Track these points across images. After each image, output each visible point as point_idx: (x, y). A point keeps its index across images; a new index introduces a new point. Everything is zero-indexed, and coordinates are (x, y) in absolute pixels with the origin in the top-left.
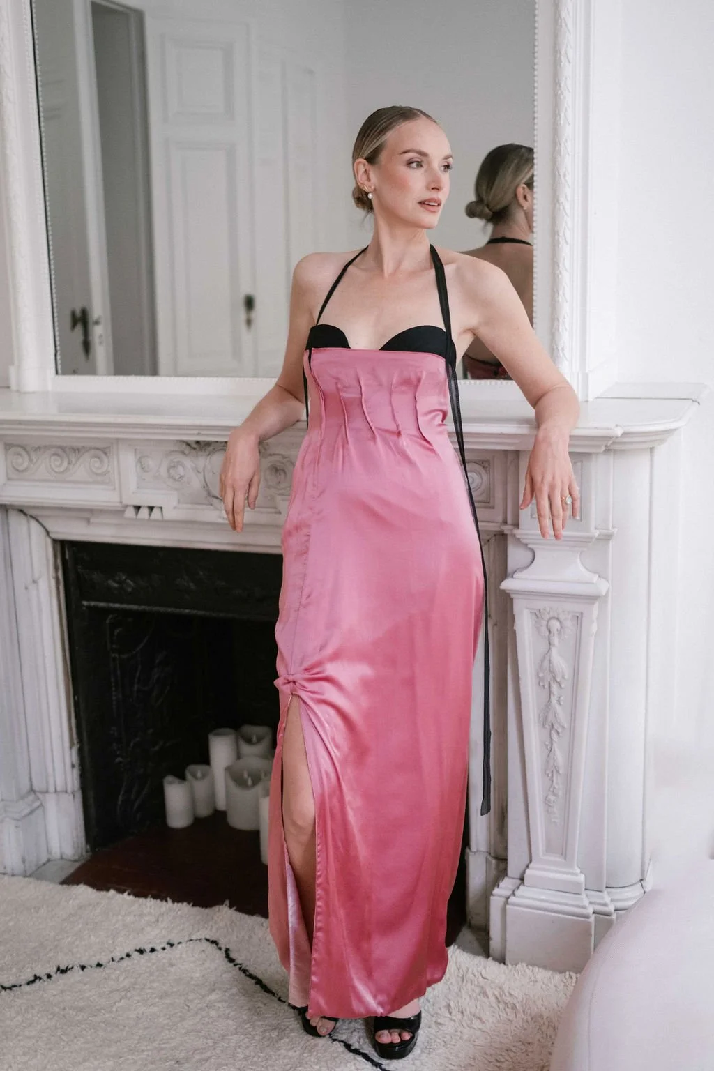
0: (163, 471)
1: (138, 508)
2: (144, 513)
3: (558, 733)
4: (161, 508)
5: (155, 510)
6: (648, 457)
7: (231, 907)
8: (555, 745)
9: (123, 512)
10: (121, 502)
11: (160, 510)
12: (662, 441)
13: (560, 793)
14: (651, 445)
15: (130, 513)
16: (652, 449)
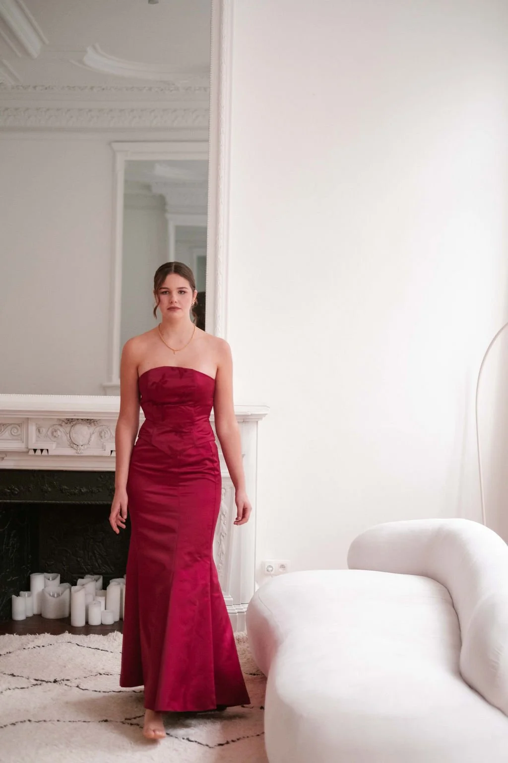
0: (49, 433)
1: (35, 450)
2: (39, 452)
3: (223, 536)
4: (48, 450)
5: (44, 451)
6: (256, 426)
7: (69, 633)
8: (222, 542)
9: (28, 452)
10: (28, 448)
11: (47, 451)
12: (261, 419)
13: (223, 562)
14: (257, 420)
15: (32, 452)
16: (257, 422)
